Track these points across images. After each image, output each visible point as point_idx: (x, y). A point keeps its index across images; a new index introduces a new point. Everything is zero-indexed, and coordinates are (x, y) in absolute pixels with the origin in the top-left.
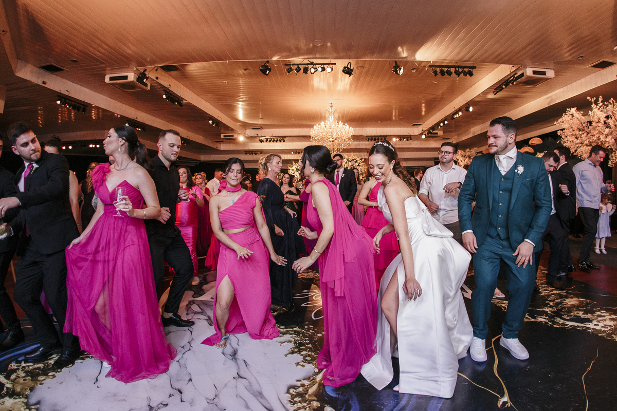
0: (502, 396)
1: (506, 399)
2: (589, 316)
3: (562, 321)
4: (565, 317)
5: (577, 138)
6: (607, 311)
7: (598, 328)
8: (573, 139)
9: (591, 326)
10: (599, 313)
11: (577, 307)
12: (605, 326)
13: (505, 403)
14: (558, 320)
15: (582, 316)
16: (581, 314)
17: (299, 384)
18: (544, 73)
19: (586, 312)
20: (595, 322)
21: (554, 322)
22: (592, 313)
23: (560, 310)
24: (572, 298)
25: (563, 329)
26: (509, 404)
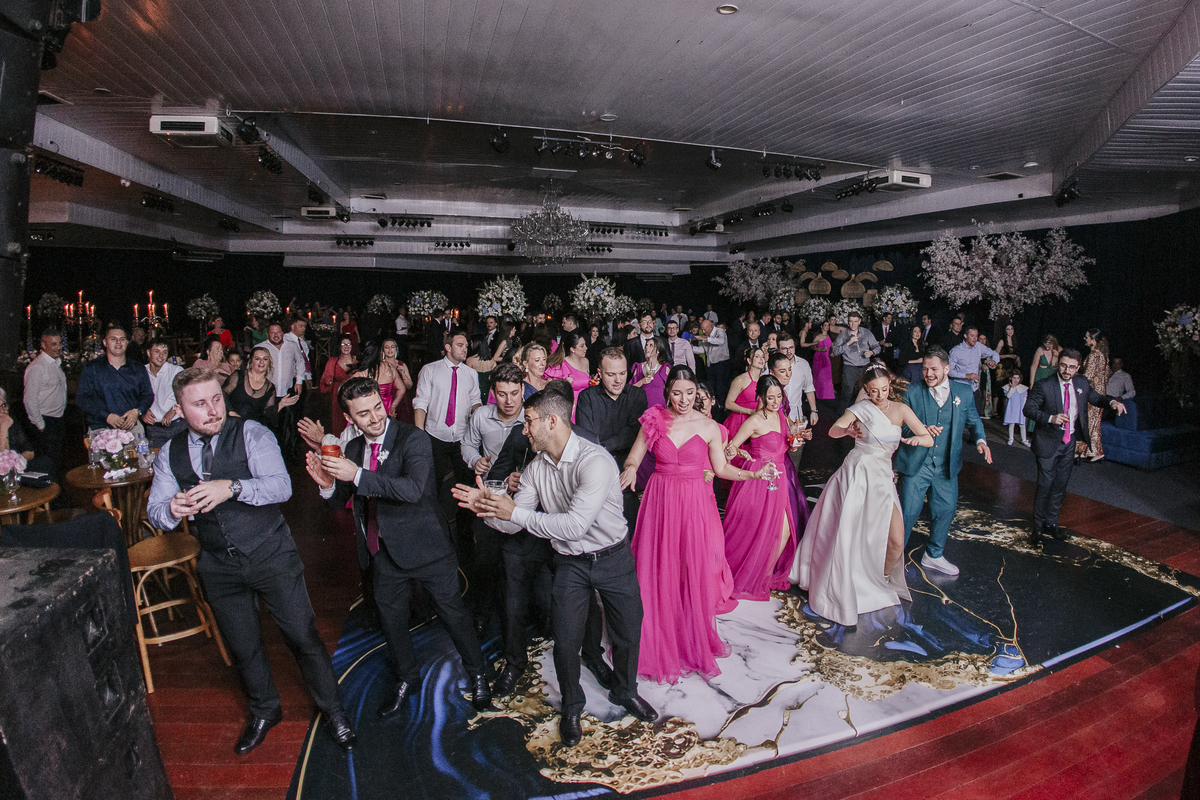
0: (942, 596)
1: (945, 598)
2: (987, 528)
3: (963, 534)
4: (964, 529)
5: (949, 276)
6: (1004, 523)
7: (999, 540)
8: (943, 277)
9: (992, 537)
10: (995, 525)
11: (974, 520)
12: (1005, 538)
13: (947, 602)
14: (959, 533)
15: (981, 529)
16: (978, 526)
17: (780, 613)
18: (917, 180)
19: (983, 525)
20: (995, 534)
21: (956, 536)
22: (990, 525)
23: (957, 523)
24: (964, 509)
25: (967, 542)
26: (951, 602)
